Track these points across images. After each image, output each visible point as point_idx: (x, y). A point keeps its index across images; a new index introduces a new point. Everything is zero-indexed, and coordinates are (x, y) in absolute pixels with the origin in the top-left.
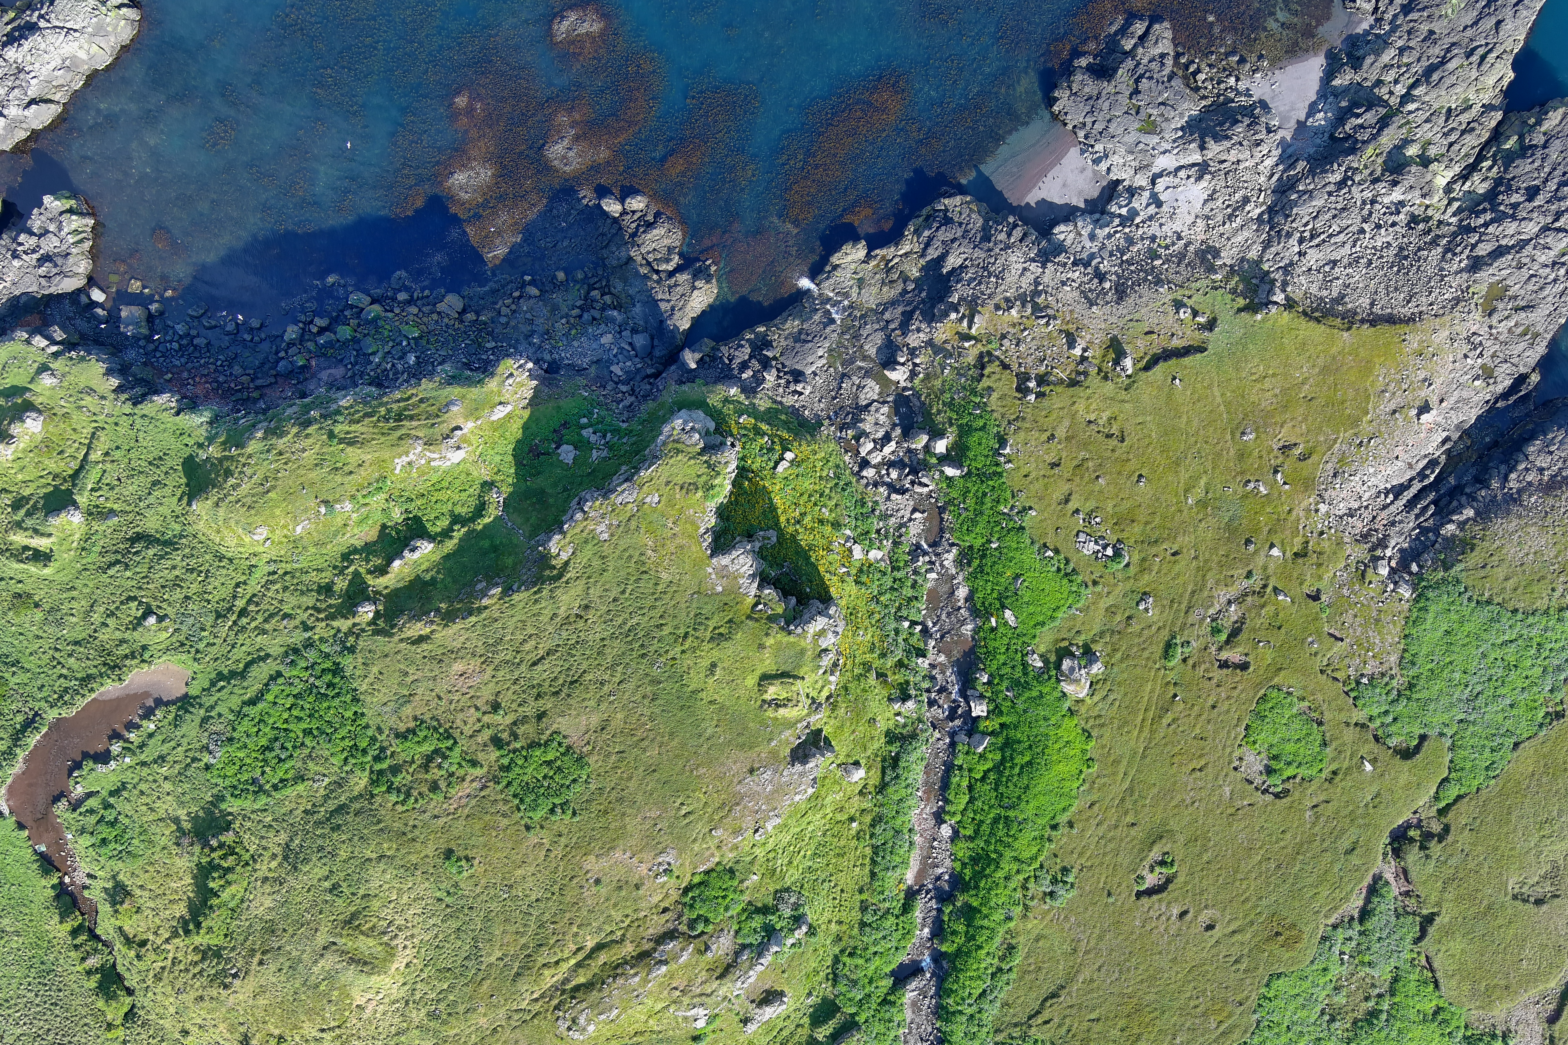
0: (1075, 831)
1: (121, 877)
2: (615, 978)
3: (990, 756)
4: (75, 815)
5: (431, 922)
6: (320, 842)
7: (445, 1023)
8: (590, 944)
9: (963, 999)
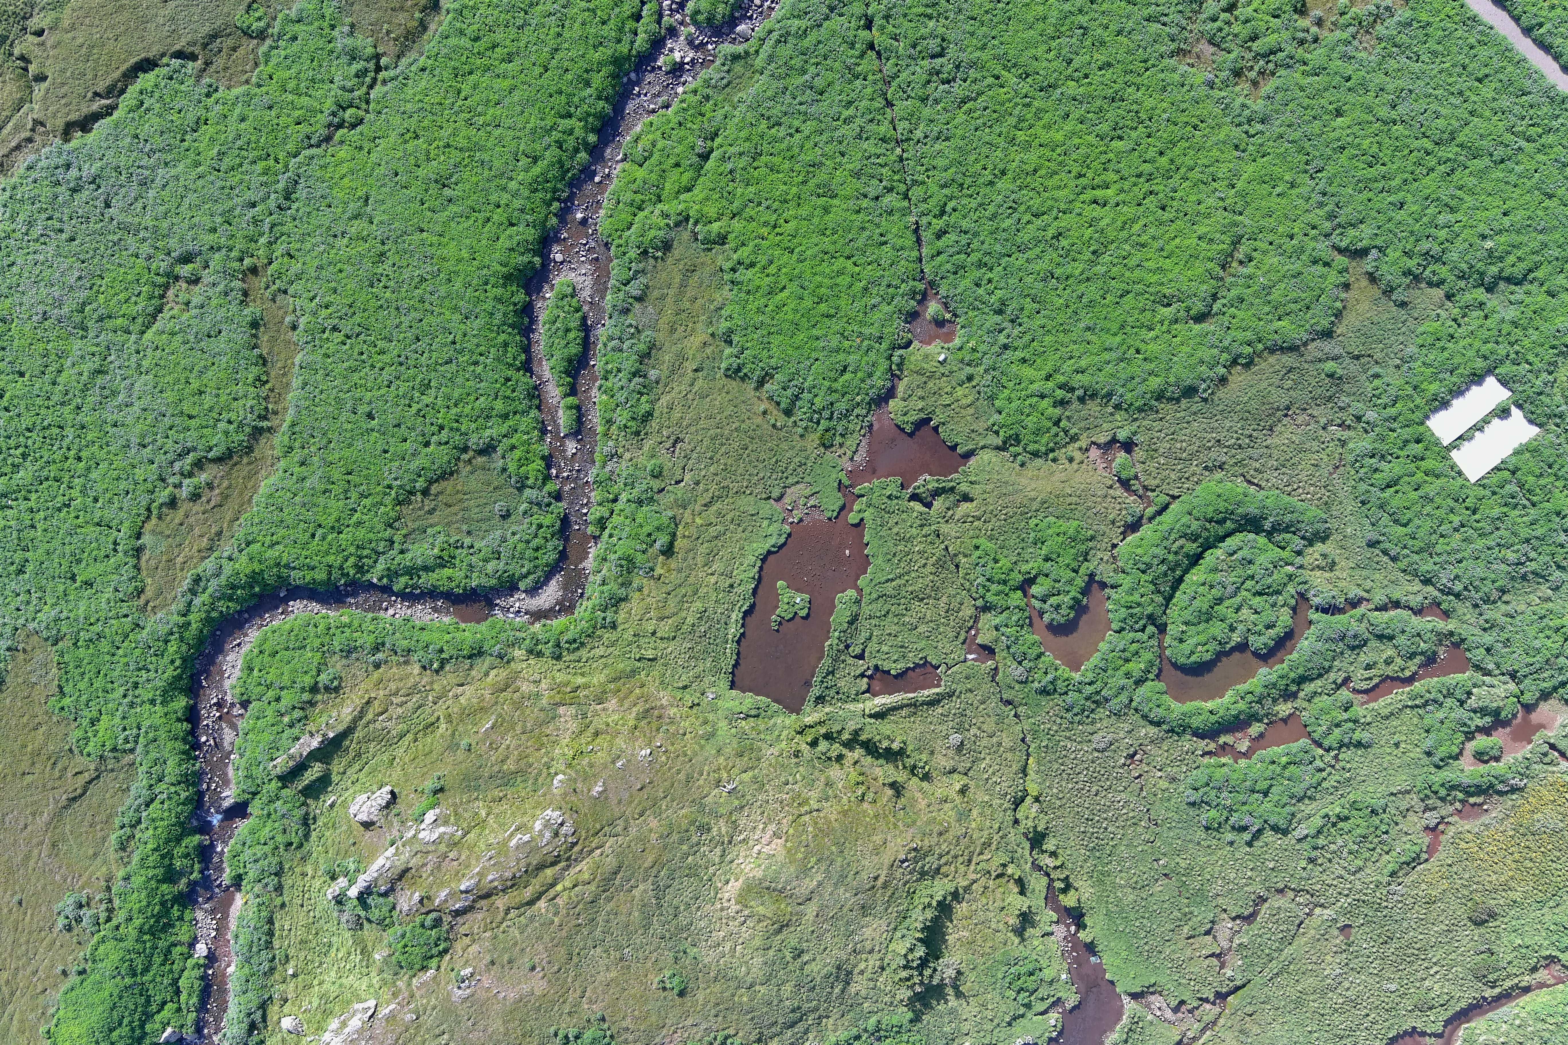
0: (60, 968)
1: (1017, 940)
2: (514, 877)
3: (157, 1026)
4: (1059, 995)
5: (703, 924)
6: (812, 995)
7: (692, 823)
8: (542, 904)
9: (169, 798)
